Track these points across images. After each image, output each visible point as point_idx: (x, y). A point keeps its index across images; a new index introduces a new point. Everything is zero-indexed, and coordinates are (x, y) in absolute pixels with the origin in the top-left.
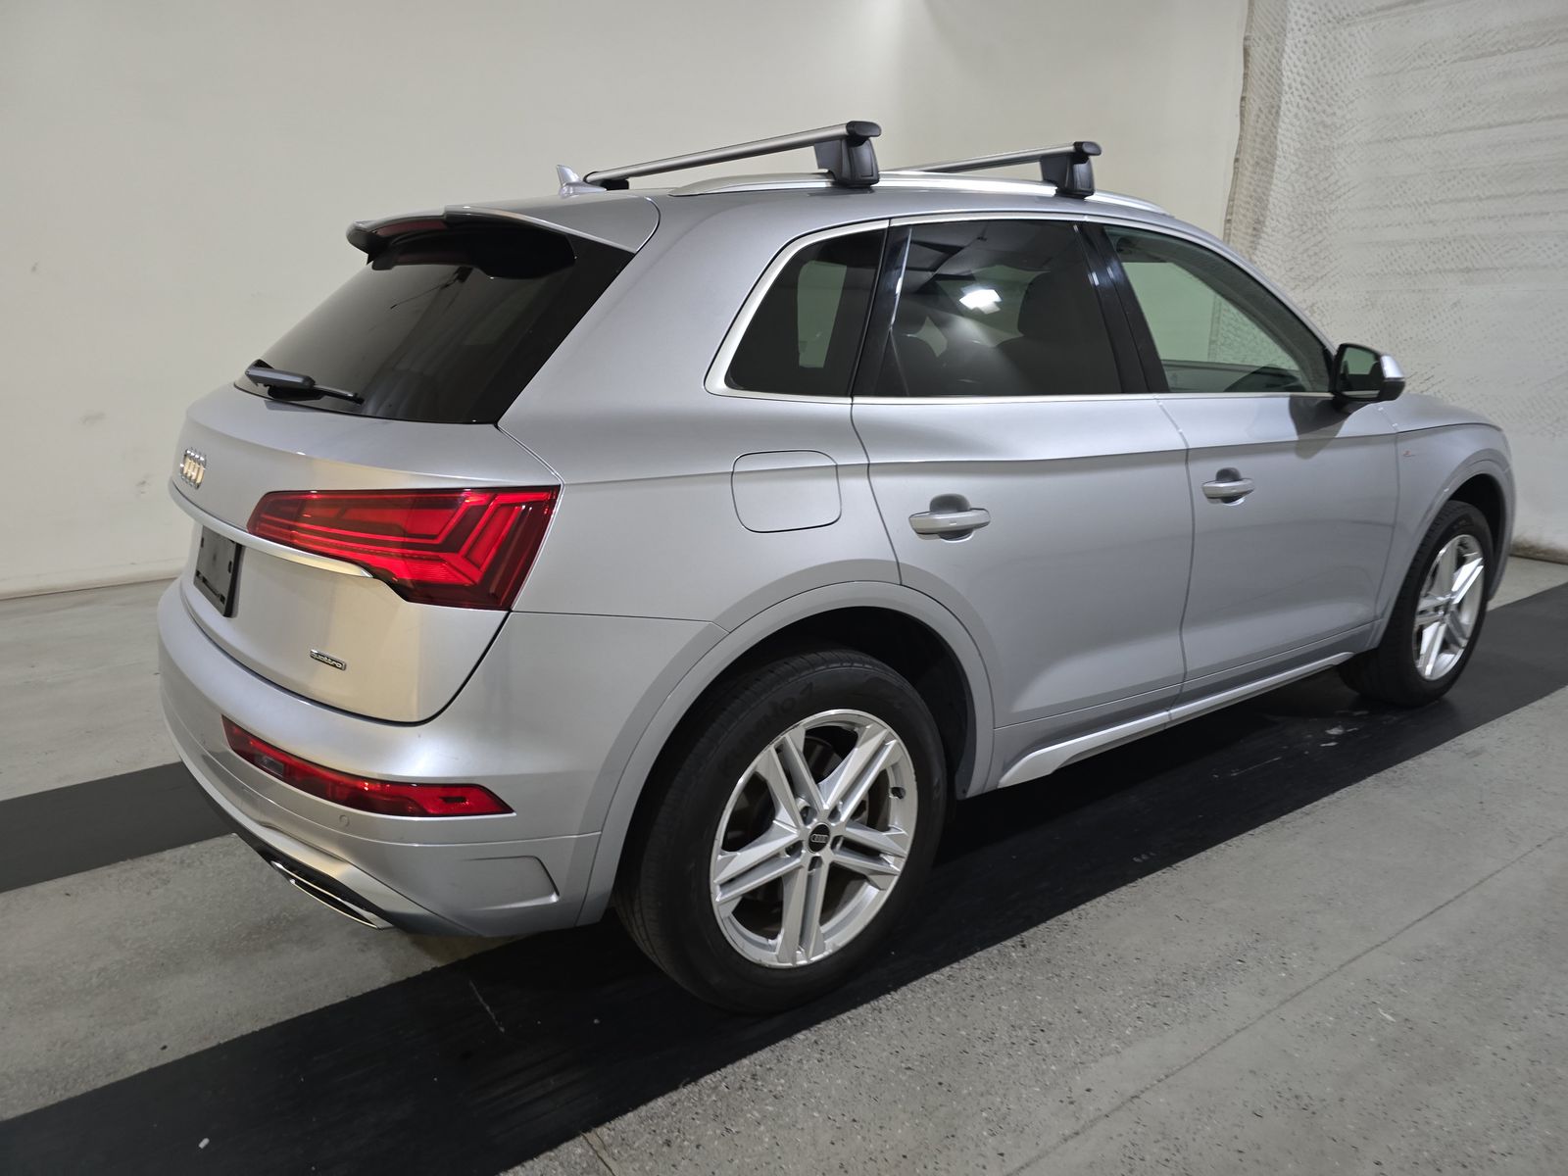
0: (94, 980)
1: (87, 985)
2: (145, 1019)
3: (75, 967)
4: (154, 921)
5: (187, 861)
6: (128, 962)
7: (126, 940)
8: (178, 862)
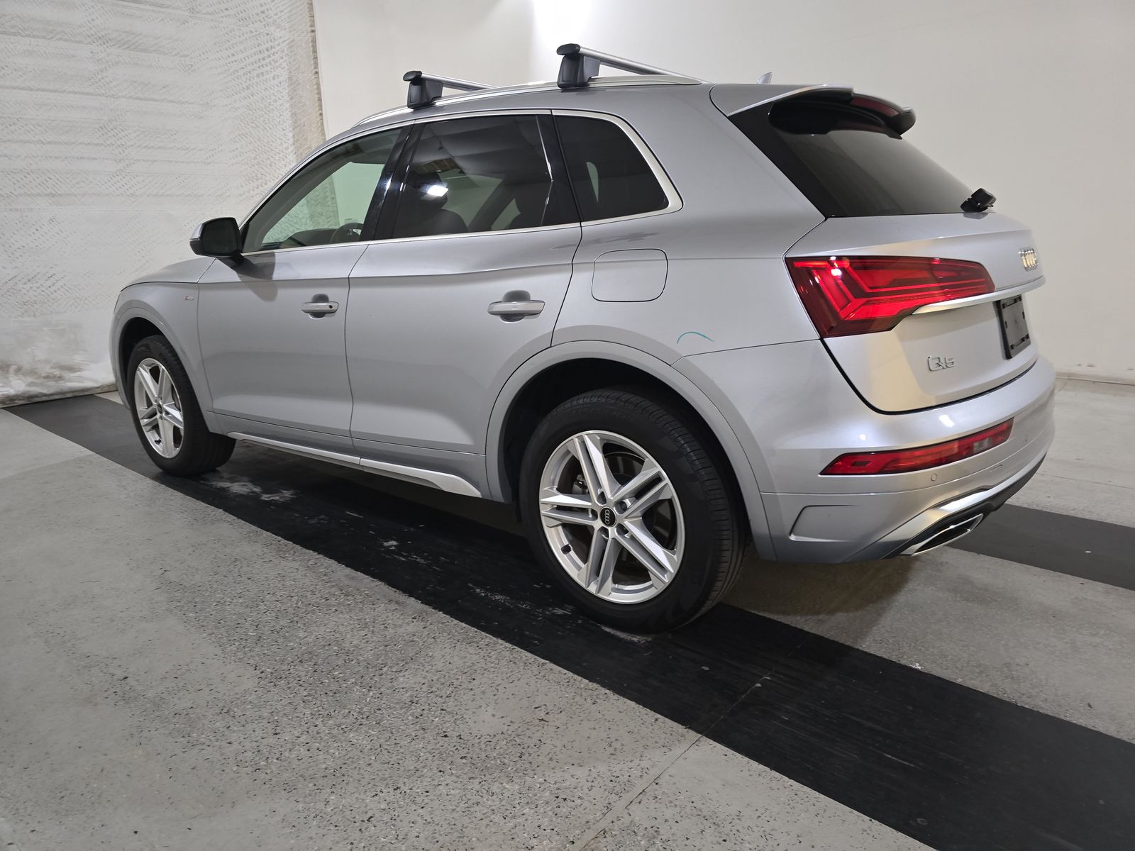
0: (1102, 632)
1: (1108, 632)
2: (1084, 598)
3: (1111, 647)
4: (1039, 643)
5: (978, 670)
6: (1074, 629)
7: (1067, 643)
8: (984, 675)
